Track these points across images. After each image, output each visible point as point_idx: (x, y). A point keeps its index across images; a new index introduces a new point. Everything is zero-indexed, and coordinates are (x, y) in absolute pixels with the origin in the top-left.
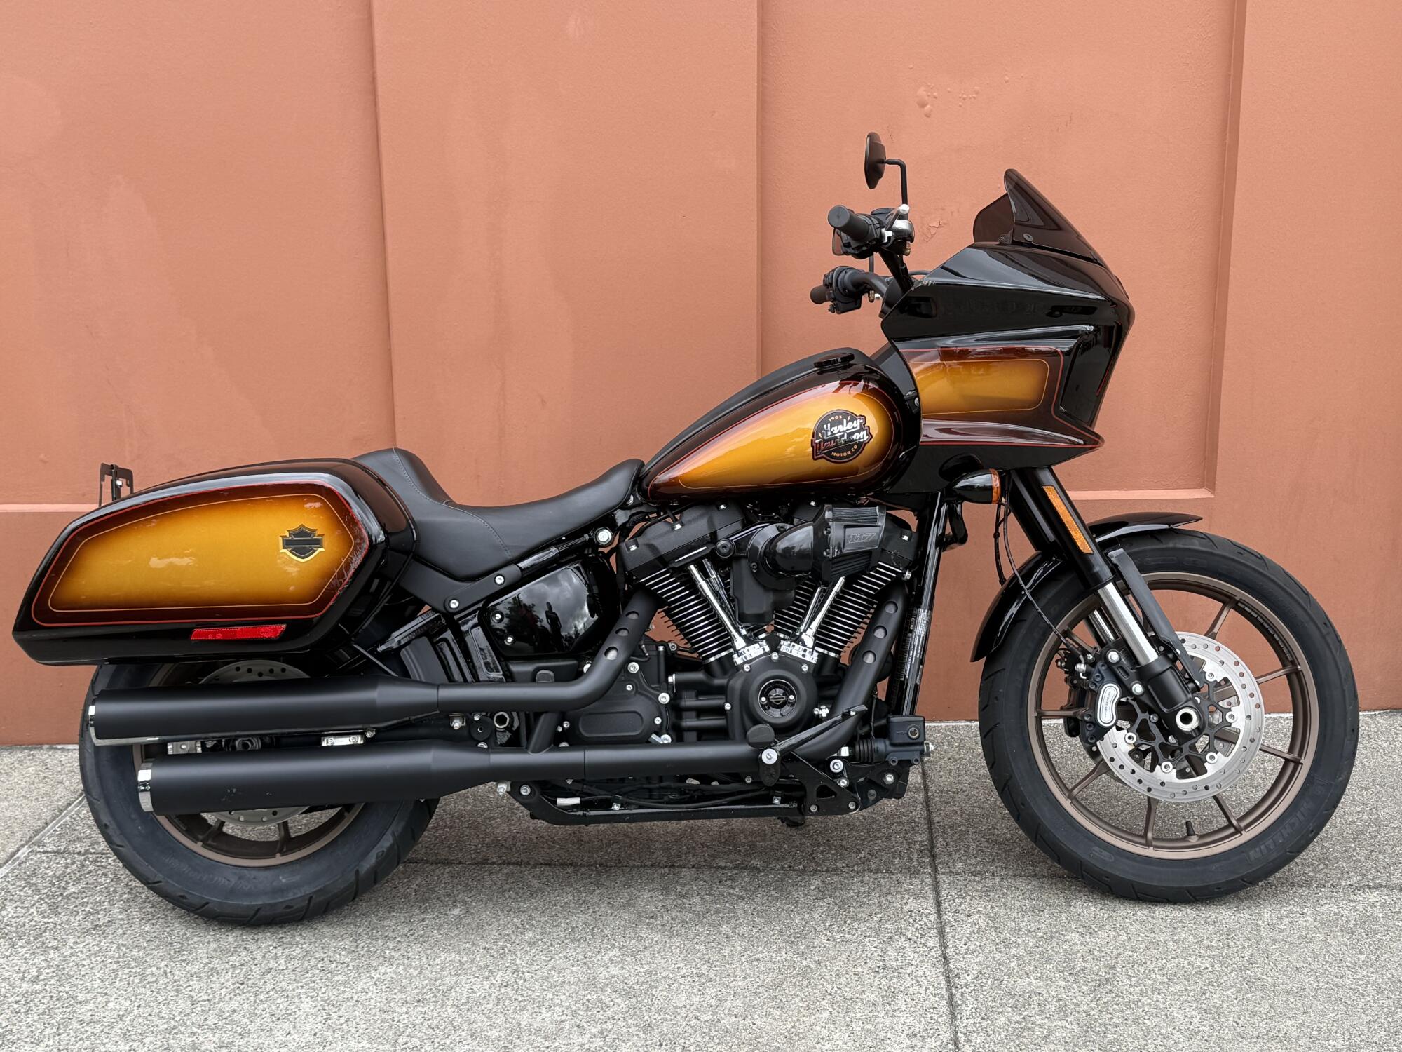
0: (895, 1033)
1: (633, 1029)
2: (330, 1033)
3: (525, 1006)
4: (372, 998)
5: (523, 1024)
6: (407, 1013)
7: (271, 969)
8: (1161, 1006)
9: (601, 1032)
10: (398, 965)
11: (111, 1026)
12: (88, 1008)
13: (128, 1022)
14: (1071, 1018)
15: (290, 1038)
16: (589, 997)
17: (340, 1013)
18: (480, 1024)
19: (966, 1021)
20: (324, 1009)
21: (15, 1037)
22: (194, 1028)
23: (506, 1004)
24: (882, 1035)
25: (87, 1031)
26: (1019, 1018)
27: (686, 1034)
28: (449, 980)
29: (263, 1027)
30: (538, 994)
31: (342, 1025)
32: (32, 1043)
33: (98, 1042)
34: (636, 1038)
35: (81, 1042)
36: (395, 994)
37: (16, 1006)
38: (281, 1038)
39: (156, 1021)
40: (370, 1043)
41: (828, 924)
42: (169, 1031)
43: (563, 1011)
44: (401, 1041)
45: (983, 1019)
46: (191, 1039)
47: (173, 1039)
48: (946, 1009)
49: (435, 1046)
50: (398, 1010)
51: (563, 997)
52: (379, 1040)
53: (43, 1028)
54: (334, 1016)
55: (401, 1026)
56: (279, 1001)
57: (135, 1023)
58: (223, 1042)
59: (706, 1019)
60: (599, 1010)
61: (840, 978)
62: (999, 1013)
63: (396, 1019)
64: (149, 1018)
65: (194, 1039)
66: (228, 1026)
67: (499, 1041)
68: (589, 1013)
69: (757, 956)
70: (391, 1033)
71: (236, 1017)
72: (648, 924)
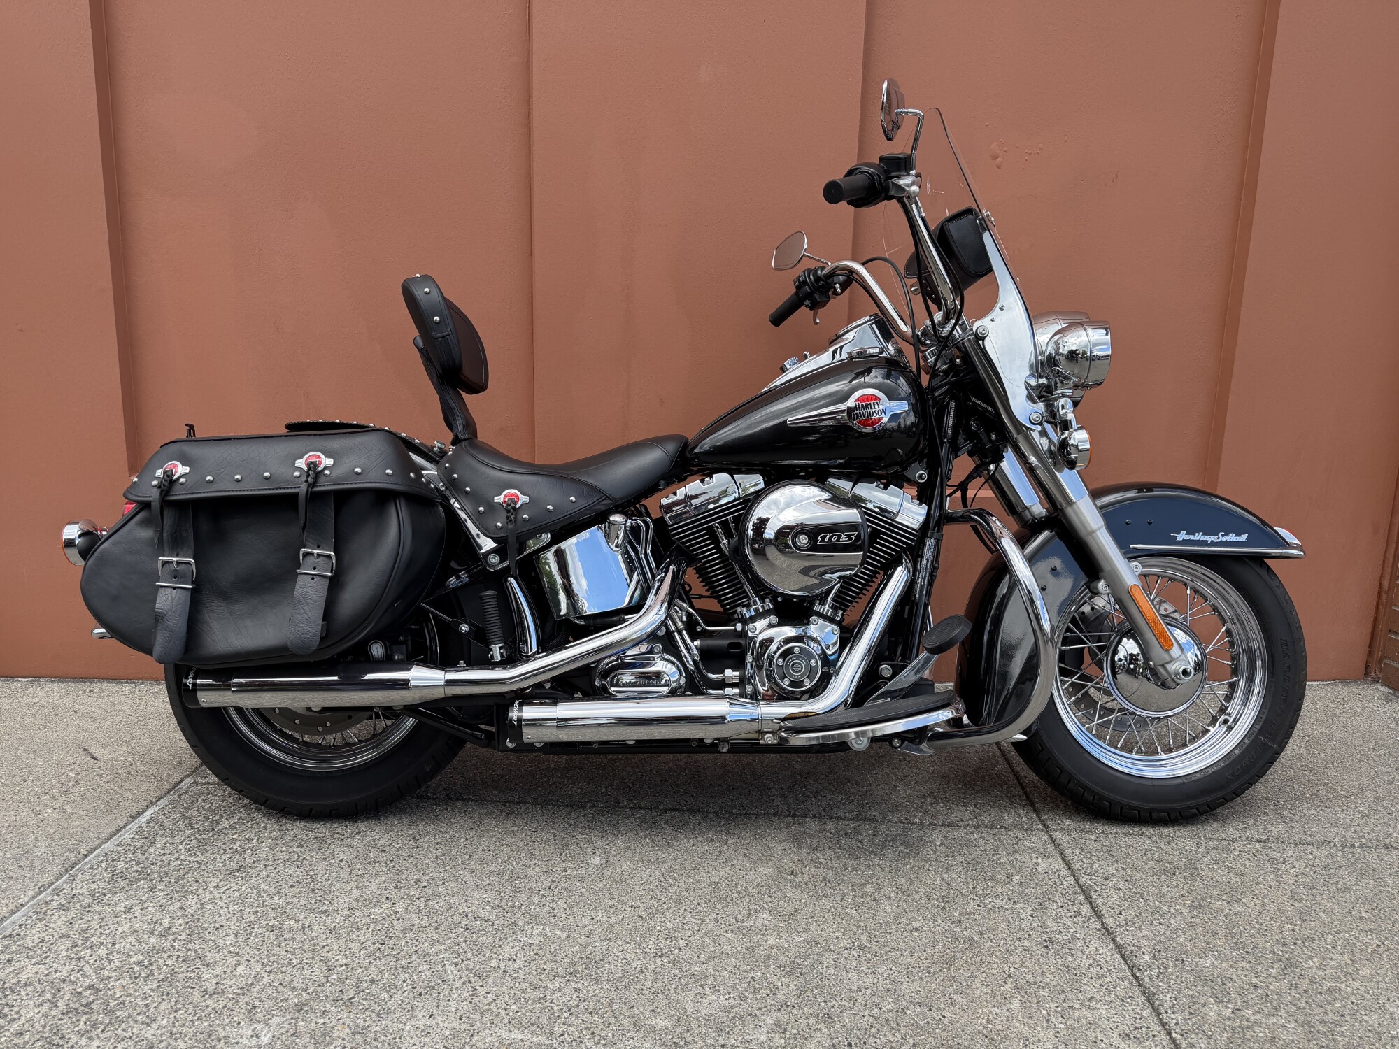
0: (1104, 1031)
2: (477, 1016)
3: (687, 984)
4: (520, 968)
5: (690, 1009)
6: (560, 990)
7: (413, 925)
8: (1368, 997)
9: (778, 1024)
10: (545, 925)
11: (235, 999)
12: (215, 973)
13: (256, 994)
14: (1283, 1013)
15: (433, 1022)
17: (487, 988)
18: (641, 1009)
19: (1173, 1016)
20: (470, 982)
21: (126, 1014)
22: (327, 1005)
23: (666, 980)
24: (1092, 1036)
25: (208, 1006)
29: (403, 1006)
31: (490, 1004)
32: (143, 1023)
33: (217, 1022)
34: (818, 1034)
35: (199, 1022)
37: (137, 968)
38: (423, 1022)
39: (287, 993)
40: (522, 1032)
41: (971, 886)
42: (299, 1008)
43: (729, 993)
44: (557, 1031)
45: (1191, 1014)
46: (322, 1021)
47: (303, 1020)
48: (1142, 999)
49: (596, 1040)
50: (550, 986)
51: (725, 974)
52: (533, 1028)
53: (160, 1000)
54: (482, 991)
57: (263, 996)
58: (358, 1026)
59: (888, 1007)
60: (768, 992)
61: (1011, 955)
62: (1204, 1005)
63: (549, 998)
64: (280, 988)
65: (326, 1020)
66: (365, 1002)
67: (666, 1033)
68: (759, 997)
70: (544, 1019)
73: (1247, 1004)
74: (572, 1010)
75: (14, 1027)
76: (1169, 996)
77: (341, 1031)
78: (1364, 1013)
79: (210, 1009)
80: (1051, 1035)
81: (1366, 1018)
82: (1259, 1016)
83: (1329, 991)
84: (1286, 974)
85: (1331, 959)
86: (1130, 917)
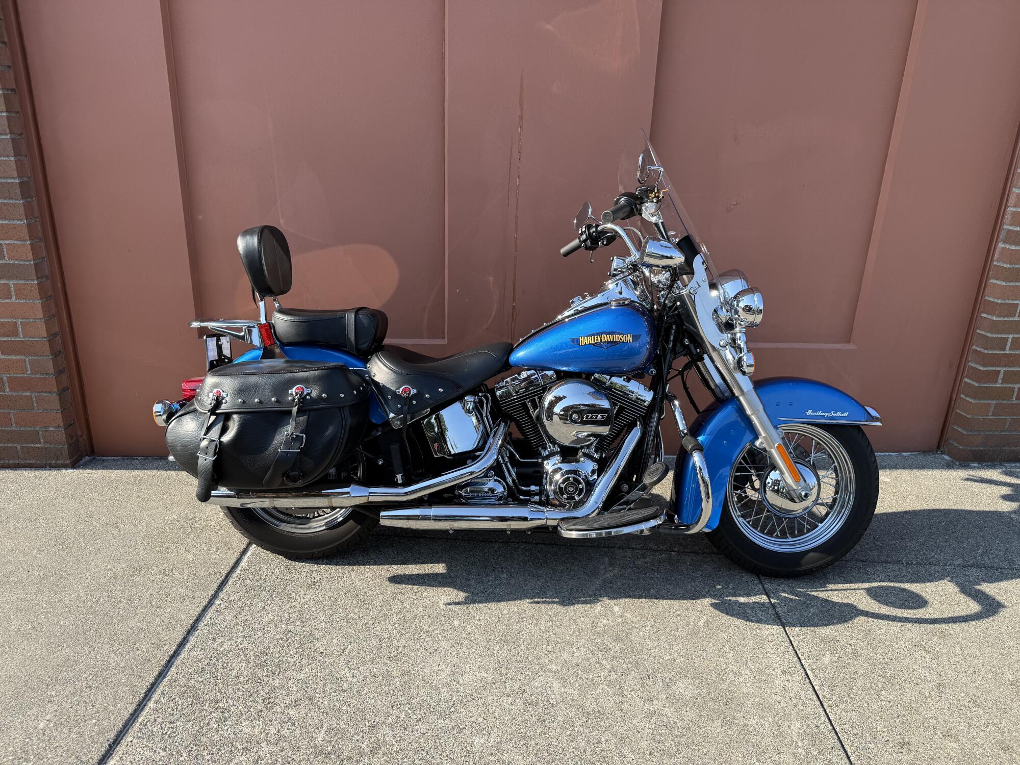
1: (629, 666)
2: (462, 665)
4: (478, 638)
5: (568, 660)
6: (500, 650)
11: (338, 657)
12: (323, 643)
16: (596, 641)
17: (464, 650)
19: (808, 661)
22: (385, 660)
24: (768, 672)
26: (835, 659)
27: (660, 670)
28: (516, 626)
29: (424, 660)
30: (568, 638)
31: (467, 658)
32: (296, 671)
36: (490, 636)
37: (281, 641)
41: (707, 590)
43: (586, 651)
45: (817, 660)
46: (385, 668)
53: (300, 658)
55: (500, 660)
56: (427, 639)
57: (352, 656)
59: (667, 658)
62: (824, 655)
63: (496, 654)
64: (359, 651)
66: (403, 658)
69: (678, 612)
71: (407, 651)
72: (611, 588)
73: (845, 655)
80: (748, 672)
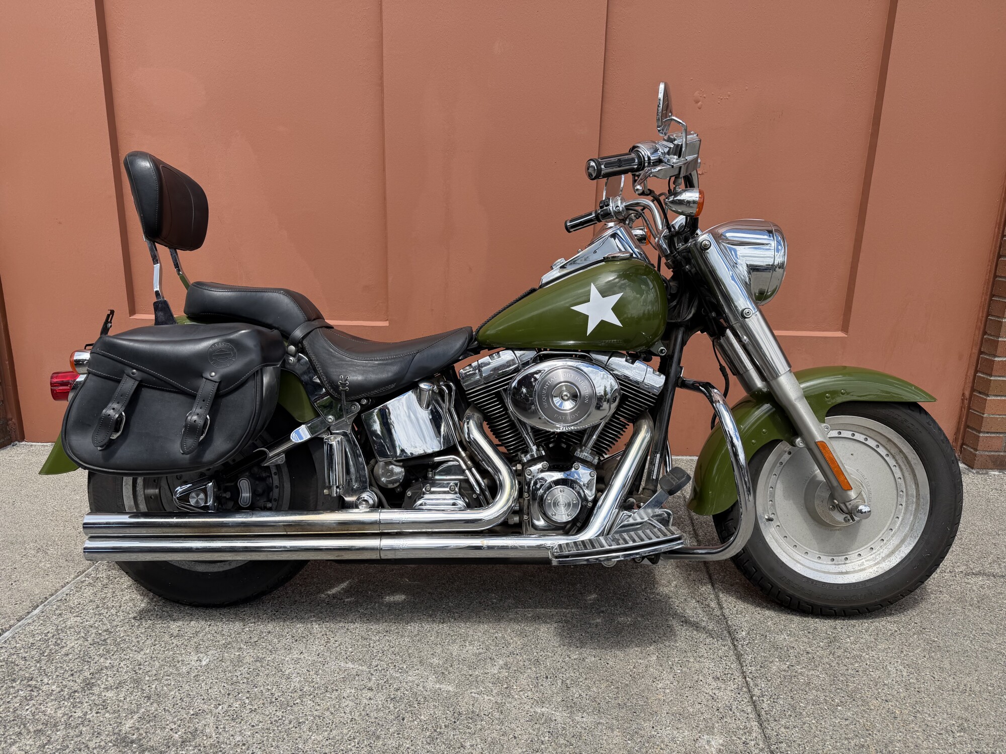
0: (704, 676)
2: (328, 654)
3: (456, 639)
4: (357, 628)
5: (455, 654)
6: (379, 641)
7: (296, 601)
8: (878, 661)
9: (506, 664)
10: (375, 603)
11: (189, 640)
12: (178, 625)
13: (201, 638)
14: (820, 669)
15: (302, 656)
18: (426, 653)
20: (326, 635)
21: (126, 646)
22: (242, 645)
23: (443, 637)
24: (696, 678)
25: (173, 643)
29: (286, 647)
31: (336, 647)
32: (135, 651)
33: (178, 652)
34: (529, 671)
35: (168, 652)
37: (133, 621)
38: (296, 656)
39: (219, 637)
40: (354, 664)
42: (225, 646)
43: (480, 645)
44: (374, 664)
45: (761, 667)
46: (238, 654)
47: (227, 653)
48: (734, 657)
49: (396, 670)
50: (373, 638)
51: (480, 634)
52: (360, 662)
53: (146, 639)
54: (332, 640)
57: (205, 639)
58: (258, 657)
60: (503, 645)
62: (771, 662)
64: (215, 635)
65: (240, 653)
66: (263, 644)
67: (438, 667)
68: (497, 648)
70: (367, 657)
73: (799, 663)
74: (385, 652)
75: (64, 651)
76: (751, 656)
77: (248, 659)
78: (871, 670)
79: (174, 645)
80: (671, 677)
81: (872, 673)
82: (804, 670)
83: (854, 657)
84: (829, 646)
85: (862, 638)
86: (740, 609)
